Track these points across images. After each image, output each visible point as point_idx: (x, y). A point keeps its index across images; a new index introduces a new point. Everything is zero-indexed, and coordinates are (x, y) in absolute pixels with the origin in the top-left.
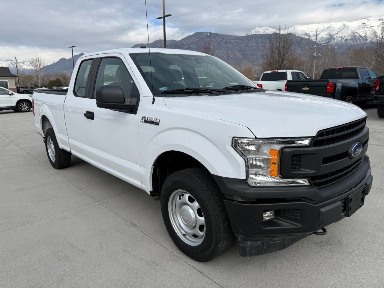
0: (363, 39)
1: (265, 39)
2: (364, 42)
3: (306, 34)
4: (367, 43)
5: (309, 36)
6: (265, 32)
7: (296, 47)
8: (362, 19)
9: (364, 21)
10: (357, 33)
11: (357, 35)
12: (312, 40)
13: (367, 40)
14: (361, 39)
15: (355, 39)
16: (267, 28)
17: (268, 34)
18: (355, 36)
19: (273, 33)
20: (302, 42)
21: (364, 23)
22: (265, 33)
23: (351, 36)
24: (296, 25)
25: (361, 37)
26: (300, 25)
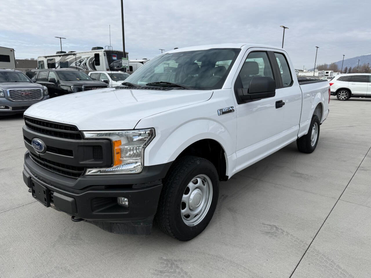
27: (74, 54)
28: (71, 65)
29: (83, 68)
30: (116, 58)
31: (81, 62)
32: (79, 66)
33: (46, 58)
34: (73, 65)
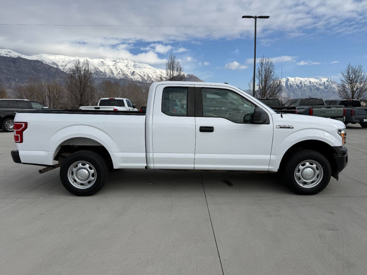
0: (103, 74)
1: (8, 62)
2: (105, 77)
3: (54, 63)
4: (107, 78)
5: (57, 66)
6: (7, 54)
7: (45, 74)
8: (100, 58)
9: (102, 60)
10: (98, 69)
11: (98, 70)
12: (60, 70)
13: (106, 75)
14: (102, 74)
15: (97, 74)
16: (10, 51)
17: (11, 57)
18: (97, 71)
19: (17, 57)
20: (50, 70)
21: (102, 62)
22: (8, 56)
23: (94, 71)
24: (43, 53)
25: (102, 72)
26: (47, 54)
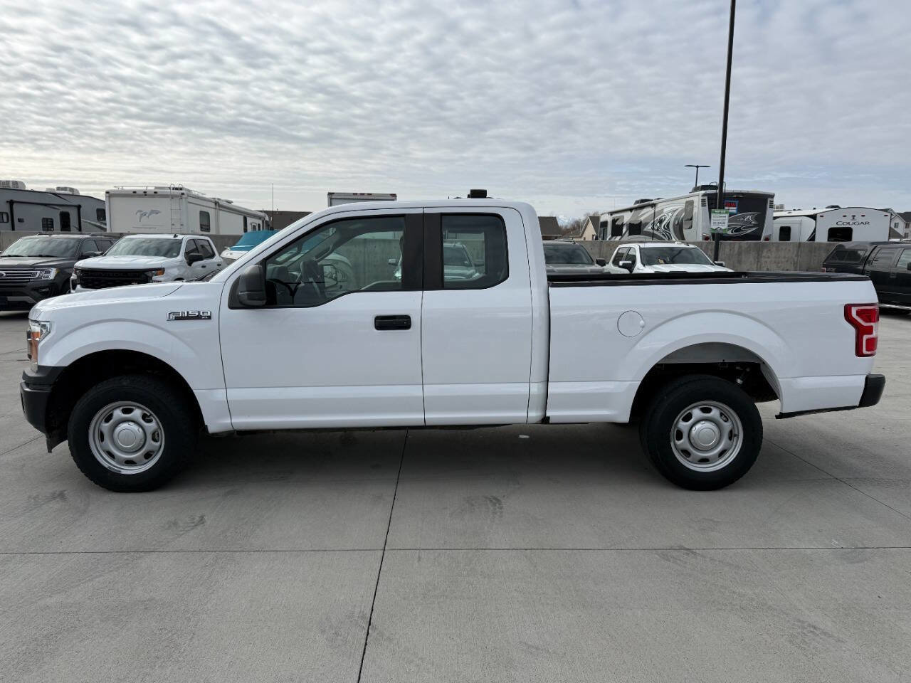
27: (654, 205)
28: (645, 230)
29: (663, 235)
30: (735, 208)
31: (661, 222)
32: (658, 230)
33: (611, 215)
34: (649, 228)
